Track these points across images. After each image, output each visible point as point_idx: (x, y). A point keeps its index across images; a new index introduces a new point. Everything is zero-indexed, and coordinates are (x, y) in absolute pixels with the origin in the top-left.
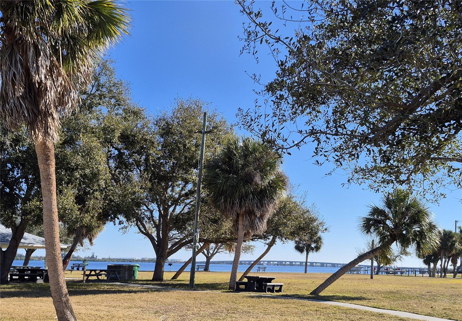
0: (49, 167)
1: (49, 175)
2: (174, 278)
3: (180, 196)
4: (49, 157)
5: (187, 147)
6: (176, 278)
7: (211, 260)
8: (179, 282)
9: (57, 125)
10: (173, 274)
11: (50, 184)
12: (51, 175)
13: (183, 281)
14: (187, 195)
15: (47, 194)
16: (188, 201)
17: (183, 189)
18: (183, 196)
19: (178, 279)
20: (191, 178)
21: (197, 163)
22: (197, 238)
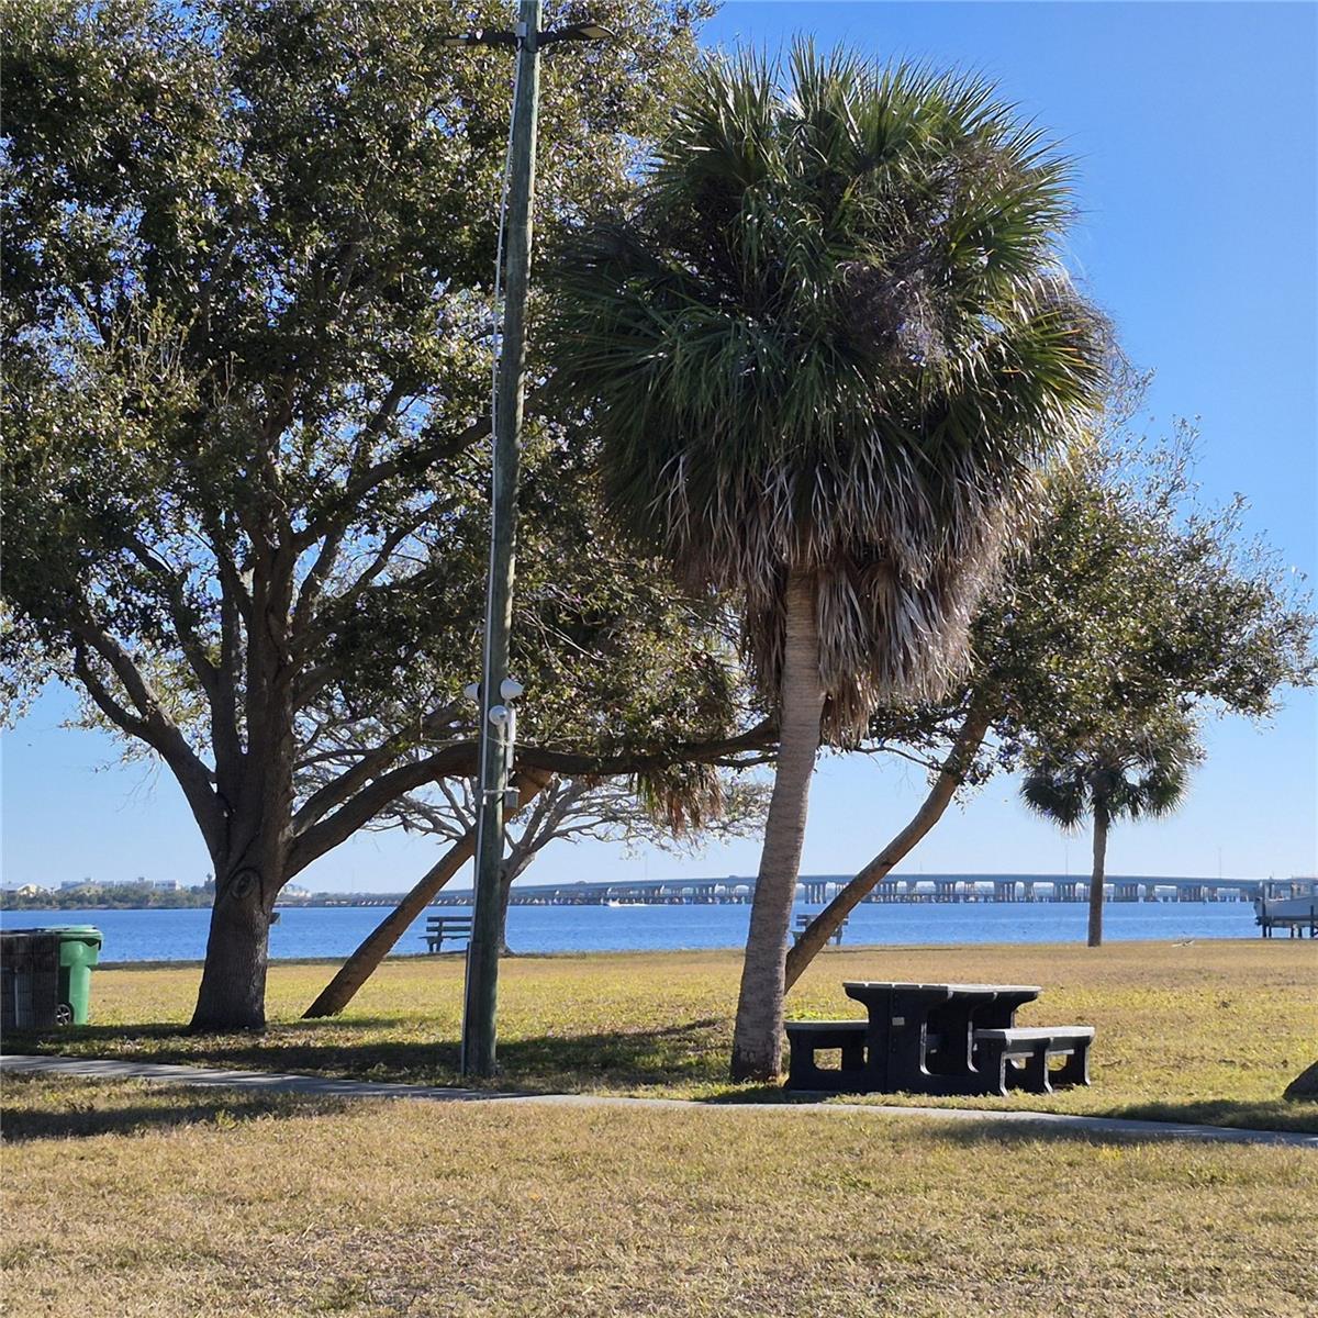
2: (328, 1003)
3: (363, 475)
5: (411, 145)
6: (338, 1009)
8: (370, 1037)
10: (324, 978)
13: (391, 1024)
14: (411, 464)
16: (420, 501)
17: (378, 425)
18: (385, 470)
19: (351, 1010)
20: (436, 355)
21: (485, 246)
22: (502, 742)
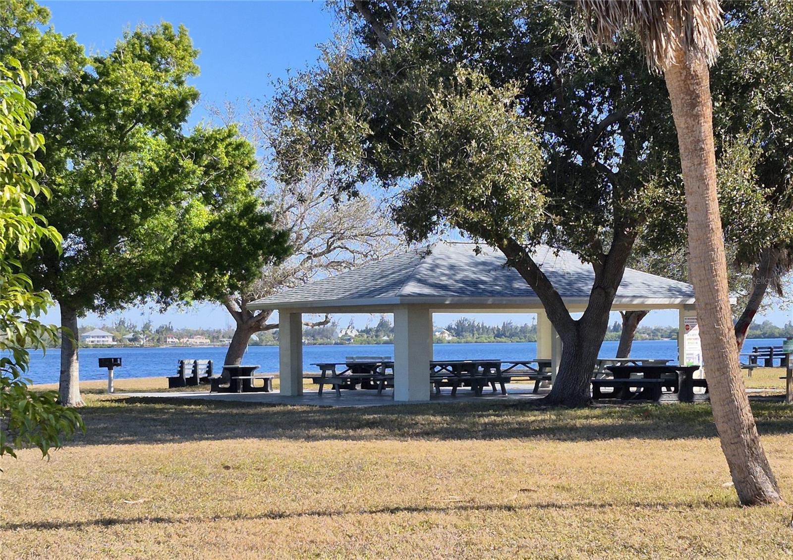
0: (698, 123)
1: (699, 141)
4: (699, 97)
9: (714, 19)
11: (702, 163)
12: (703, 141)
15: (696, 188)
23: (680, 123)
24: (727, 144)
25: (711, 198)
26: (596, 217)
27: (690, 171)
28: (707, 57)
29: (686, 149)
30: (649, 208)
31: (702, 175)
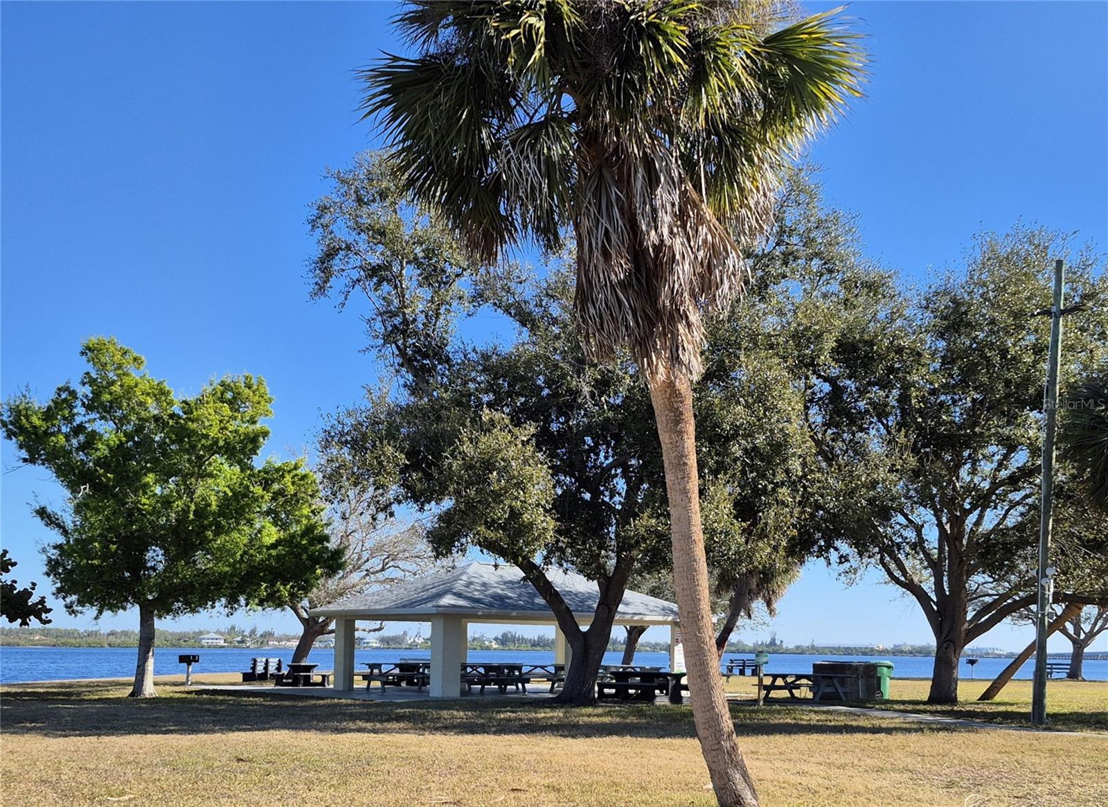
0: (681, 439)
1: (682, 456)
2: (987, 696)
3: (995, 485)
4: (682, 414)
5: (1009, 356)
6: (992, 698)
7: (1086, 650)
8: (1002, 709)
9: (698, 339)
10: (983, 687)
11: (685, 477)
12: (686, 456)
13: (1012, 704)
14: (1013, 481)
15: (679, 500)
16: (1016, 496)
17: (1001, 465)
18: (1002, 483)
19: (997, 698)
20: (1024, 437)
21: (1039, 395)
22: (1047, 592)
23: (664, 437)
24: (710, 482)
25: (693, 511)
26: (600, 543)
27: (673, 484)
28: (691, 373)
29: (670, 463)
30: (643, 535)
31: (684, 489)
